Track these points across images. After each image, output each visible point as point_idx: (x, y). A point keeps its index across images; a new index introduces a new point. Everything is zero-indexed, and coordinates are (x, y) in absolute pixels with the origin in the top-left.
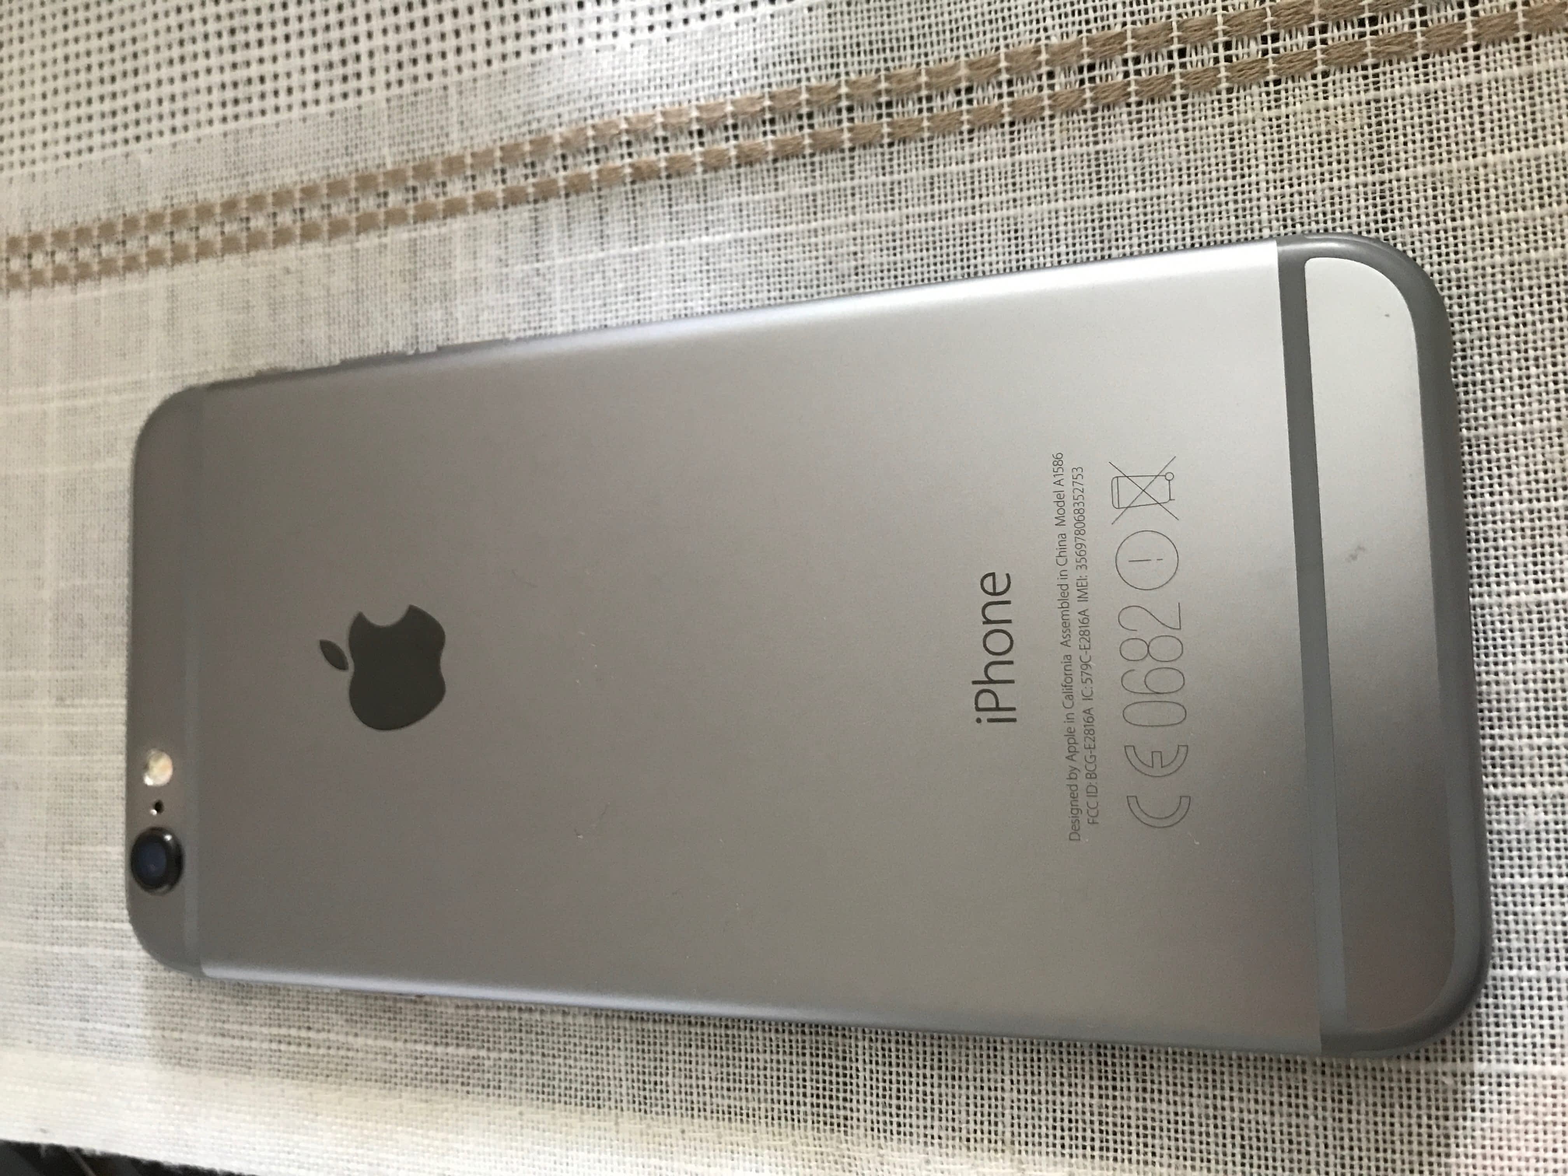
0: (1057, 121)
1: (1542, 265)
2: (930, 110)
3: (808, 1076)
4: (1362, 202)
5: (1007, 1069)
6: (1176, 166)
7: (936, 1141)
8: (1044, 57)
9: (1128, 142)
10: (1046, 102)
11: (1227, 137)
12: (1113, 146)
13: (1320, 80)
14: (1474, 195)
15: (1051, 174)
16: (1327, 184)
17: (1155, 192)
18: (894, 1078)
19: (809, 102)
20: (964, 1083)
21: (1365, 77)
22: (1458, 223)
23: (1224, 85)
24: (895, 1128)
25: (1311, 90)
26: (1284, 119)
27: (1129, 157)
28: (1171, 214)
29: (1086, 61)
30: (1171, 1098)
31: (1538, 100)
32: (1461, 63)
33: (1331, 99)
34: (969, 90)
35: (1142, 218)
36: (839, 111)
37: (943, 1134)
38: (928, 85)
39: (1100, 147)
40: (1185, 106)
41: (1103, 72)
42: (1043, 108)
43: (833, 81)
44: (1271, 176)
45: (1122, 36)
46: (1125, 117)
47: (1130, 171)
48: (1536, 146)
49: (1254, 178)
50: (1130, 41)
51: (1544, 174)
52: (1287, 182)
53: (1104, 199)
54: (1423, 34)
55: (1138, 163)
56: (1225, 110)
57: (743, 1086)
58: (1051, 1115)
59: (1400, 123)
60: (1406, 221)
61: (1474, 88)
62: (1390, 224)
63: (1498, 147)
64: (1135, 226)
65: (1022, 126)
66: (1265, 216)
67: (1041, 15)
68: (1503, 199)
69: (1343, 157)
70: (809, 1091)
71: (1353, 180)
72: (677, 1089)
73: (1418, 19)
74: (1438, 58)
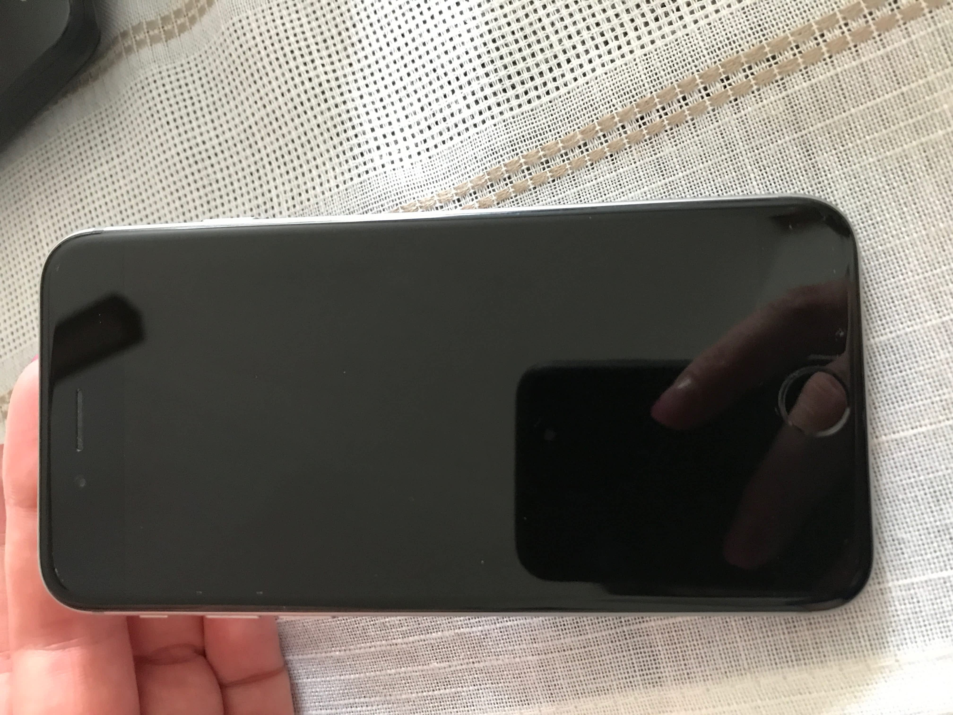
0: (633, 148)
1: (894, 157)
2: (568, 159)
3: (634, 661)
4: (795, 149)
5: (736, 631)
6: (698, 155)
7: (709, 677)
8: (617, 119)
9: (671, 149)
10: (625, 141)
11: (719, 133)
12: (664, 153)
13: (756, 93)
14: (850, 131)
15: (637, 175)
16: (775, 143)
17: (692, 170)
18: (679, 650)
19: (507, 171)
20: (715, 644)
21: (779, 86)
22: (846, 147)
23: (710, 108)
24: (686, 676)
25: (753, 99)
26: (744, 117)
27: (674, 156)
28: (702, 179)
29: (639, 116)
30: (826, 624)
31: (869, 75)
32: (825, 66)
33: (764, 101)
34: (585, 144)
35: (688, 185)
36: (523, 172)
37: (712, 672)
38: (564, 148)
39: (658, 155)
40: (694, 124)
41: (649, 119)
42: (624, 144)
43: (516, 158)
44: (746, 147)
45: (652, 98)
46: (666, 138)
47: (676, 163)
48: (874, 99)
49: (738, 151)
50: (657, 100)
51: (882, 113)
52: (755, 148)
53: (667, 180)
54: (801, 57)
55: (679, 158)
56: (714, 120)
57: (601, 675)
58: (765, 649)
59: (802, 104)
60: (820, 152)
61: (835, 77)
62: (812, 156)
63: (855, 104)
64: (686, 190)
65: (616, 156)
66: (749, 168)
67: (609, 99)
68: (865, 129)
69: (779, 128)
70: (637, 669)
71: (787, 138)
72: (567, 685)
73: (796, 51)
74: (812, 67)
